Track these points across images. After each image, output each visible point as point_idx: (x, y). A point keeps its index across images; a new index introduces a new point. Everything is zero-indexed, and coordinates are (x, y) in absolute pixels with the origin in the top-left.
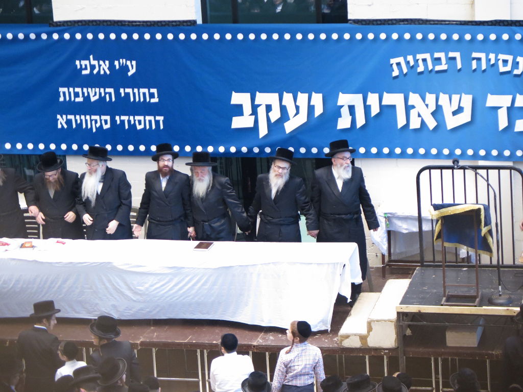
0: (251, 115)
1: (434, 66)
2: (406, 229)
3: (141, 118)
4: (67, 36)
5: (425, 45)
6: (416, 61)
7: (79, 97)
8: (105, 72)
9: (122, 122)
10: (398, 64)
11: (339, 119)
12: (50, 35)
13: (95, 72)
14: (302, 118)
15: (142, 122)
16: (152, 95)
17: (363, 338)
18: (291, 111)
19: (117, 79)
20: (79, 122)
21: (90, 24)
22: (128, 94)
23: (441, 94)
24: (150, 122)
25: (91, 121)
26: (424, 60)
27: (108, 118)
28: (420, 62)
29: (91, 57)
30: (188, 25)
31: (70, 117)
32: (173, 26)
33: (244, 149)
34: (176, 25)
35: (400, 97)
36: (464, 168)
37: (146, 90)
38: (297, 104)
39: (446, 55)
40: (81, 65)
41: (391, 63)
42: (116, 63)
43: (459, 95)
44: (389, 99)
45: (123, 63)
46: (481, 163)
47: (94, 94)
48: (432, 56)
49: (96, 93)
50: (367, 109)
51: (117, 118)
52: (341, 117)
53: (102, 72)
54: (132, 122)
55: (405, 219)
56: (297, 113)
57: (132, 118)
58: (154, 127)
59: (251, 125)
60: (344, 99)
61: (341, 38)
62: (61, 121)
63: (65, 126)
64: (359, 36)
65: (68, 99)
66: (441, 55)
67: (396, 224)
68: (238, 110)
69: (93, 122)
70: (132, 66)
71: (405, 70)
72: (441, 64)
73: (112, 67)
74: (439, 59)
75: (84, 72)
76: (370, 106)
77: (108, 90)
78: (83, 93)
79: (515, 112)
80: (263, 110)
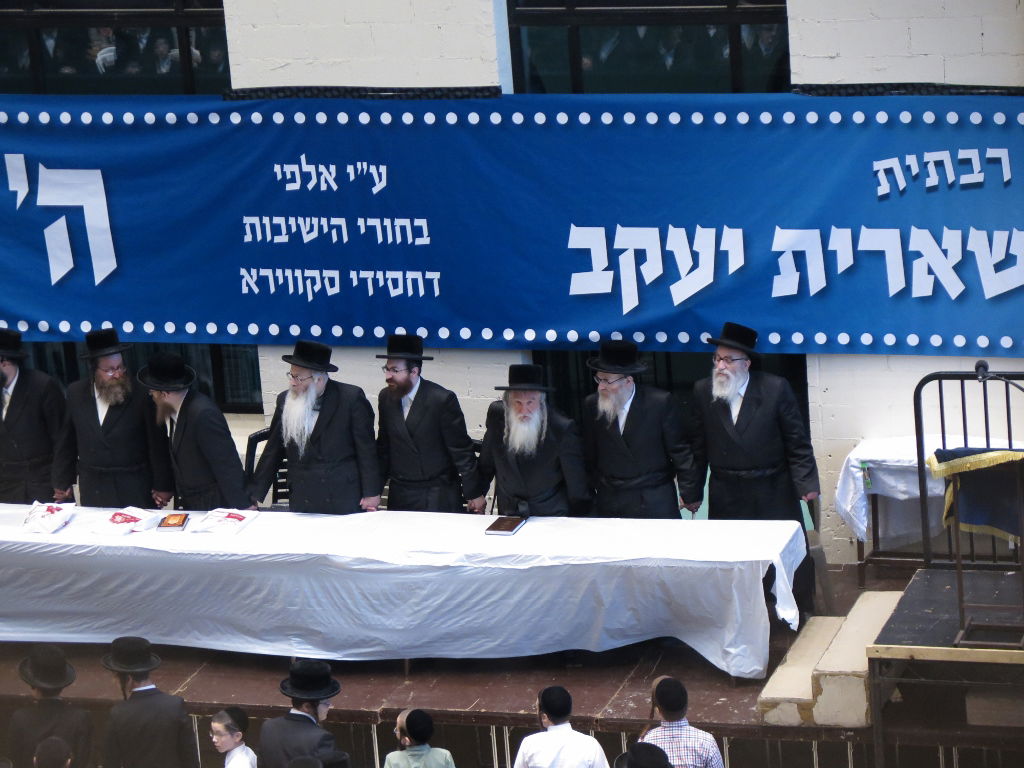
0: (606, 269)
1: (957, 176)
2: (904, 493)
3: (398, 275)
4: (257, 118)
5: (940, 132)
6: (924, 165)
7: (280, 234)
8: (329, 186)
9: (363, 282)
10: (889, 172)
11: (776, 277)
12: (225, 116)
13: (310, 186)
14: (704, 277)
15: (401, 282)
16: (417, 232)
17: (805, 707)
18: (684, 262)
19: (352, 199)
20: (281, 281)
21: (301, 94)
22: (373, 228)
23: (972, 231)
24: (415, 281)
25: (305, 279)
26: (939, 164)
27: (335, 274)
28: (931, 168)
29: (303, 158)
30: (485, 97)
31: (264, 272)
32: (456, 97)
33: (594, 336)
34: (463, 97)
35: (894, 235)
37: (406, 222)
38: (695, 249)
39: (982, 154)
40: (284, 174)
41: (875, 169)
42: (350, 169)
43: (1007, 233)
44: (871, 239)
45: (362, 170)
47: (309, 229)
48: (954, 156)
49: (312, 226)
50: (829, 257)
51: (353, 275)
52: (779, 274)
53: (324, 187)
54: (381, 283)
55: (900, 472)
56: (695, 266)
57: (380, 275)
58: (422, 292)
59: (607, 288)
60: (785, 240)
61: (777, 121)
62: (249, 280)
63: (256, 290)
64: (812, 118)
65: (259, 238)
66: (972, 154)
67: (884, 483)
68: (582, 259)
69: (308, 282)
70: (380, 175)
71: (902, 184)
72: (972, 171)
73: (341, 177)
74: (968, 162)
75: (290, 187)
76: (834, 253)
77: (335, 221)
78: (289, 227)
80: (634, 262)
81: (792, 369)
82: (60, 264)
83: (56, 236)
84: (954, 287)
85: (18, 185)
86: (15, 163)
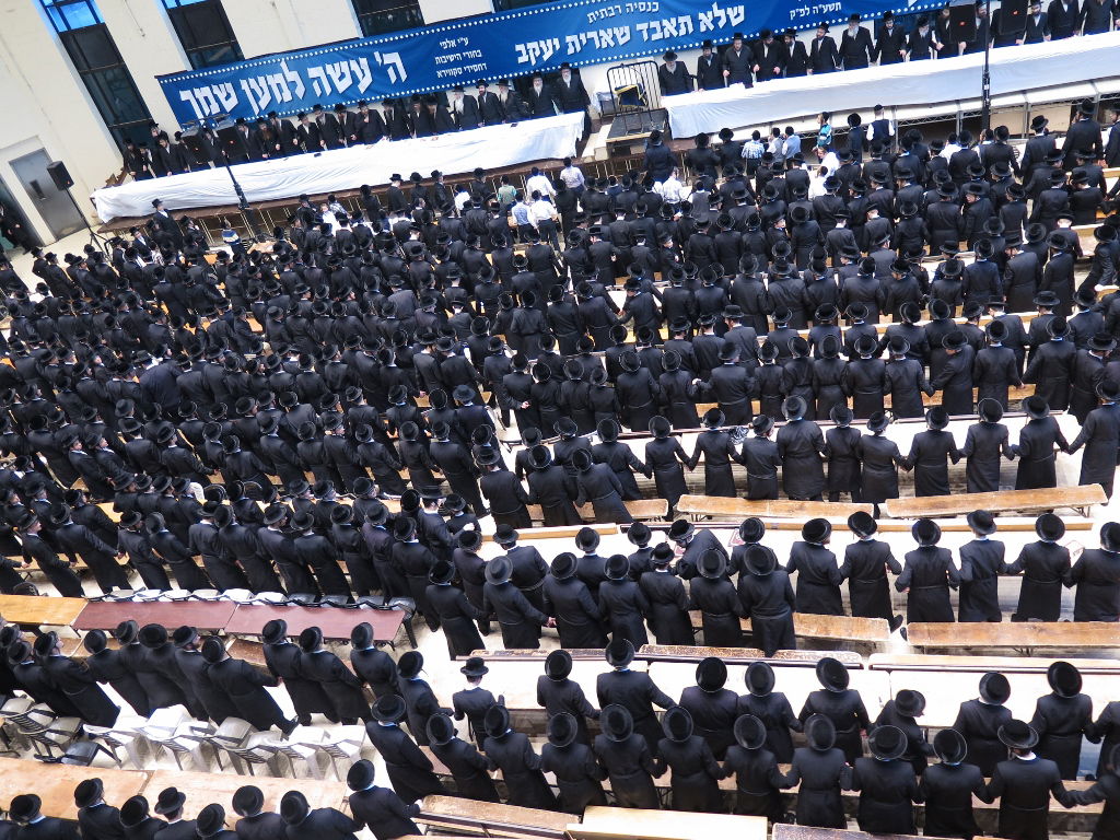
0: (526, 55)
1: (608, 14)
2: (608, 99)
5: (603, 4)
6: (600, 13)
7: (445, 60)
9: (467, 69)
10: (592, 16)
12: (425, 32)
13: (450, 46)
14: (550, 53)
15: (476, 67)
16: (478, 54)
17: (593, 157)
18: (545, 49)
19: (460, 48)
20: (447, 73)
22: (467, 55)
23: (614, 28)
24: (480, 67)
25: (453, 71)
26: (604, 12)
27: (460, 68)
28: (602, 13)
29: (446, 39)
30: (488, 15)
31: (443, 71)
32: (481, 16)
33: (526, 72)
34: (483, 16)
35: (595, 33)
36: (628, 66)
37: (475, 52)
38: (547, 45)
39: (614, 8)
40: (442, 44)
41: (588, 16)
42: (458, 40)
43: (623, 27)
44: (590, 34)
45: (462, 40)
46: (639, 60)
47: (451, 58)
48: (607, 9)
50: (580, 41)
51: (465, 68)
52: (569, 48)
53: (453, 46)
54: (472, 69)
55: (607, 93)
56: (548, 50)
57: (471, 66)
58: (482, 69)
59: (527, 60)
60: (569, 39)
61: (562, 8)
63: (442, 76)
66: (611, 8)
67: (603, 97)
68: (520, 53)
70: (466, 40)
71: (595, 19)
72: (612, 13)
73: (457, 42)
74: (611, 10)
75: (445, 48)
77: (457, 55)
78: (446, 58)
79: (651, 31)
80: (532, 52)
81: (575, 72)
82: (393, 79)
83: (391, 71)
85: (379, 60)
86: (377, 54)
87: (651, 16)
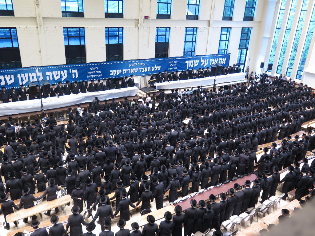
5: (133, 63)
7: (90, 73)
11: (123, 73)
12: (87, 65)
13: (93, 69)
14: (119, 73)
15: (99, 75)
16: (100, 72)
18: (118, 72)
20: (90, 76)
22: (97, 72)
23: (134, 68)
27: (94, 75)
29: (92, 67)
30: (105, 62)
33: (112, 78)
40: (91, 69)
41: (129, 65)
43: (136, 68)
44: (129, 70)
47: (92, 72)
50: (126, 71)
57: (97, 75)
60: (124, 70)
62: (88, 77)
64: (124, 62)
66: (135, 64)
68: (111, 73)
69: (92, 76)
70: (98, 68)
71: (131, 66)
73: (95, 68)
77: (94, 72)
79: (142, 70)
80: (114, 73)
82: (74, 77)
83: (73, 75)
84: (133, 72)
85: (71, 71)
86: (70, 70)
87: (143, 67)
